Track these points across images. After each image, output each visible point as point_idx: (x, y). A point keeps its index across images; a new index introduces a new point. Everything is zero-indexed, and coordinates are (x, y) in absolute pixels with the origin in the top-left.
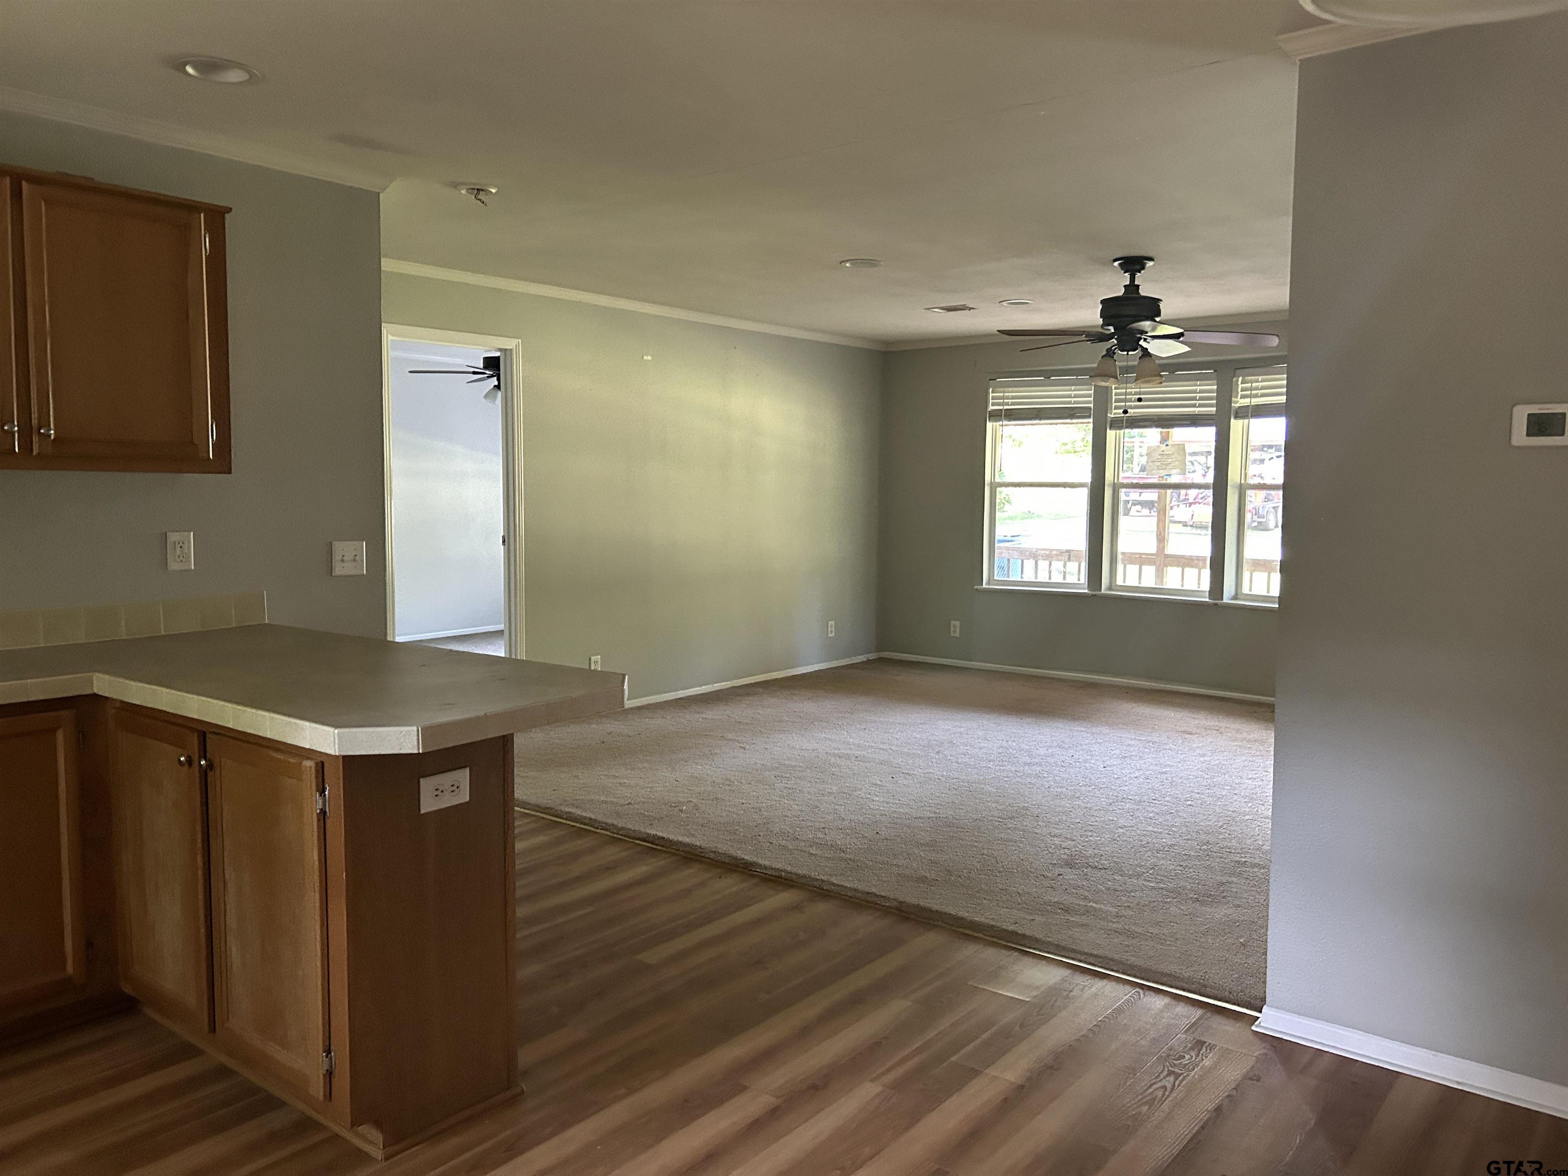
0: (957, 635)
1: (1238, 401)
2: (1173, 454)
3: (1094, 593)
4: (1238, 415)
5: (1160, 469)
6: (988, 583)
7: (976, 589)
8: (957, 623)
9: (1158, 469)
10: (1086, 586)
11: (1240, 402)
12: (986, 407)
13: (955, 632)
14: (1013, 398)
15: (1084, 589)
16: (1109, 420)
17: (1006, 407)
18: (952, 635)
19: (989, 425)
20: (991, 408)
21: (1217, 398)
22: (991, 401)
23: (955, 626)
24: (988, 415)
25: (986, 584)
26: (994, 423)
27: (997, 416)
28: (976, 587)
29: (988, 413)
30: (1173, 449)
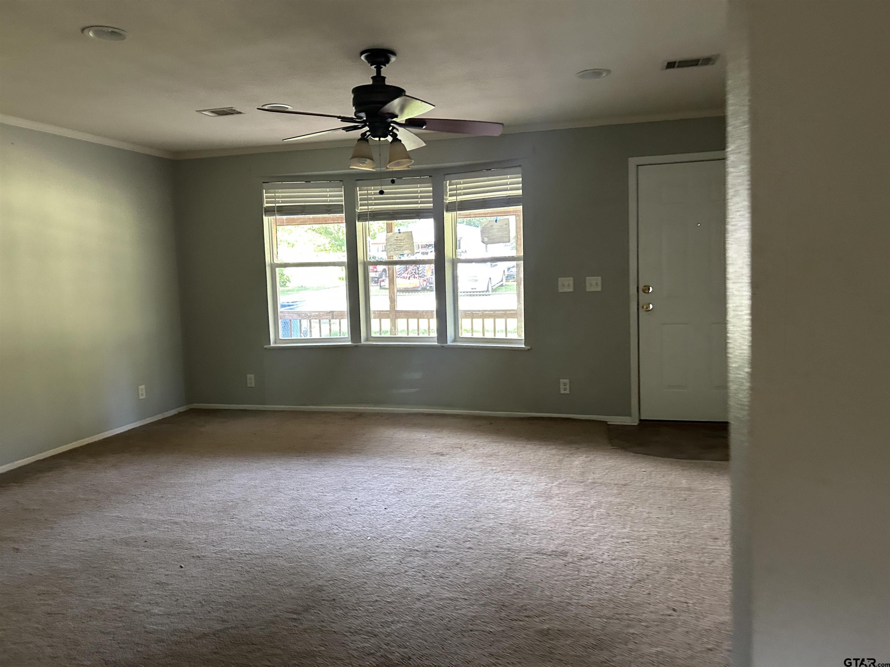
0: (253, 385)
1: (448, 199)
2: (404, 239)
3: (356, 344)
4: (449, 209)
5: (396, 251)
6: (275, 342)
7: (266, 348)
8: (252, 376)
9: (395, 250)
10: (350, 339)
11: (449, 199)
12: (262, 204)
13: (251, 383)
14: (283, 197)
15: (348, 341)
16: (357, 214)
17: (277, 205)
18: (249, 385)
19: (265, 219)
20: (266, 205)
21: (433, 197)
22: (265, 200)
23: (250, 379)
24: (264, 211)
25: (273, 344)
26: (269, 217)
27: (270, 211)
28: (265, 346)
29: (263, 209)
30: (404, 236)
